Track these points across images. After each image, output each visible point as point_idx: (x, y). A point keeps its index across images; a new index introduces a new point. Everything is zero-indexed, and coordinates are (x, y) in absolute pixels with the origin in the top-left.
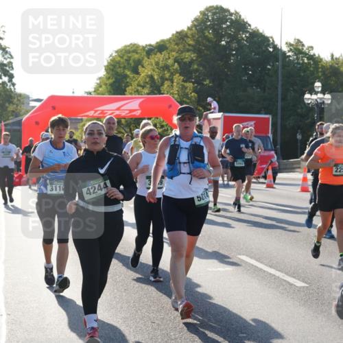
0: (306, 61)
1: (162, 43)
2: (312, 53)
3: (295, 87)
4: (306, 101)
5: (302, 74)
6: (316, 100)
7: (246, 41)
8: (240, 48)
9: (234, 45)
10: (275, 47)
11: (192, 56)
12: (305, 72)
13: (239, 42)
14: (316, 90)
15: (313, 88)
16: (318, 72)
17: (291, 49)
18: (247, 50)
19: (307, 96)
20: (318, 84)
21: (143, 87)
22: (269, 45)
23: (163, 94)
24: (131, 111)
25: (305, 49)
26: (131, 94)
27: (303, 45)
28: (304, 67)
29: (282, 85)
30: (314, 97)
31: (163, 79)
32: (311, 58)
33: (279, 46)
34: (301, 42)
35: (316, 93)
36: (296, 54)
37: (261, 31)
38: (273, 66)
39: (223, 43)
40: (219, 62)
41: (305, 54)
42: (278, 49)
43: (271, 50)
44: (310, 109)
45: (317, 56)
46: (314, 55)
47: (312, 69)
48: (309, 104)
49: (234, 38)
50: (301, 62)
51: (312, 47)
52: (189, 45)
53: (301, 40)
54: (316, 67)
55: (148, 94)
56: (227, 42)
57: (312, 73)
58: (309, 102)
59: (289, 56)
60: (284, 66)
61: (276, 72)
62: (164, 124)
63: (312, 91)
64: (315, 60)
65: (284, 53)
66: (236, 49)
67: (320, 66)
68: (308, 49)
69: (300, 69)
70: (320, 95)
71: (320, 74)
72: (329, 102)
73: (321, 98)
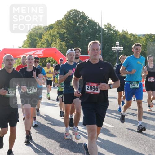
0: (112, 33)
1: (51, 25)
2: (115, 29)
3: (108, 44)
4: (113, 50)
5: (111, 38)
7: (87, 24)
8: (85, 26)
9: (82, 26)
10: (99, 27)
11: (64, 31)
12: (112, 37)
13: (84, 24)
14: (117, 45)
15: (116, 44)
16: (117, 37)
17: (106, 28)
18: (88, 28)
19: (113, 47)
20: (117, 42)
21: (44, 44)
22: (97, 26)
23: (52, 47)
24: (39, 55)
25: (112, 27)
26: (39, 47)
27: (111, 26)
28: (112, 35)
30: (116, 48)
31: (52, 41)
32: (114, 31)
33: (101, 26)
34: (110, 25)
35: (117, 46)
36: (108, 30)
37: (93, 20)
38: (99, 35)
39: (77, 25)
40: (76, 33)
41: (112, 30)
42: (101, 28)
43: (98, 28)
44: (114, 53)
45: (117, 30)
47: (115, 36)
49: (82, 23)
50: (110, 33)
51: (115, 27)
52: (63, 26)
53: (110, 24)
55: (46, 47)
56: (79, 25)
57: (115, 38)
58: (114, 50)
59: (106, 31)
60: (103, 35)
61: (100, 37)
62: (53, 60)
63: (115, 45)
64: (116, 32)
65: (103, 29)
66: (83, 28)
67: (118, 35)
68: (113, 27)
69: (110, 36)
70: (119, 47)
71: (118, 38)
72: (122, 50)
73: (119, 48)
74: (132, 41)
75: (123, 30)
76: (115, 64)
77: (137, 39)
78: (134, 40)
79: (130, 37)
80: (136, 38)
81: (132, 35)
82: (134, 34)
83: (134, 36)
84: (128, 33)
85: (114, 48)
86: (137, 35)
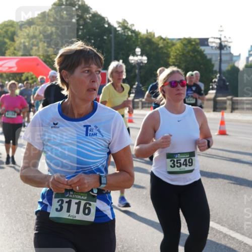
0: (130, 34)
2: (133, 28)
3: (123, 52)
4: (130, 62)
5: (128, 43)
6: (137, 61)
7: (89, 19)
8: (85, 24)
9: (81, 22)
10: (109, 24)
12: (129, 41)
13: (85, 20)
14: (137, 53)
15: (135, 52)
16: (138, 41)
17: (119, 27)
18: (90, 26)
19: (131, 58)
20: (138, 50)
21: (18, 51)
22: (104, 23)
23: (32, 56)
24: (10, 68)
25: (129, 25)
26: (10, 56)
27: (128, 23)
28: (129, 38)
29: (115, 50)
30: (136, 58)
32: (133, 32)
33: (112, 24)
34: (126, 21)
35: (137, 56)
36: (123, 29)
38: (108, 37)
41: (129, 29)
43: (106, 26)
44: (133, 67)
45: (137, 30)
46: (135, 30)
47: (134, 39)
48: (132, 63)
49: (81, 17)
50: (126, 34)
51: (133, 25)
54: (137, 38)
55: (22, 55)
57: (134, 42)
58: (133, 62)
59: (119, 31)
60: (115, 37)
61: (110, 41)
62: (34, 76)
63: (134, 54)
64: (136, 34)
65: (115, 29)
66: (83, 25)
67: (139, 37)
68: (131, 25)
69: (126, 39)
70: (139, 57)
71: (139, 43)
72: (146, 62)
73: (140, 60)
74: (161, 48)
75: (147, 31)
76: (134, 84)
77: (170, 45)
78: (165, 46)
79: (158, 41)
80: (168, 43)
81: (161, 38)
82: (164, 37)
83: (164, 40)
84: (154, 36)
85: (132, 60)
86: (168, 39)
